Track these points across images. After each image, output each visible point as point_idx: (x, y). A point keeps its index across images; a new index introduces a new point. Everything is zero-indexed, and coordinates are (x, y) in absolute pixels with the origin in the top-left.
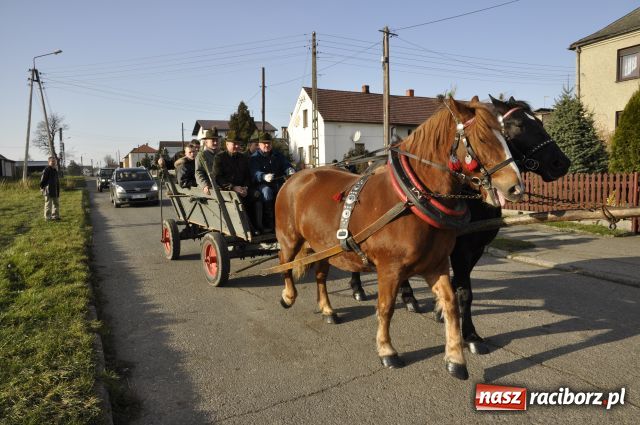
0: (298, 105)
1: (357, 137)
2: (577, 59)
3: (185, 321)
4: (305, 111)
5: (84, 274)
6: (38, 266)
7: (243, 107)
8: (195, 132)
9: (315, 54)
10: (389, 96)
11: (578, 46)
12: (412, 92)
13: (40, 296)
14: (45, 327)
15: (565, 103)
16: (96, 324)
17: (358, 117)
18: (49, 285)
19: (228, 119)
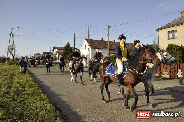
0: (83, 43)
2: (158, 33)
3: (64, 96)
4: (85, 45)
5: (37, 86)
6: (26, 84)
7: (68, 43)
8: (53, 50)
9: (89, 30)
10: (109, 42)
11: (158, 30)
12: (115, 40)
13: (31, 89)
14: (35, 95)
15: (154, 45)
16: (46, 95)
17: (100, 47)
18: (31, 87)
19: (64, 47)
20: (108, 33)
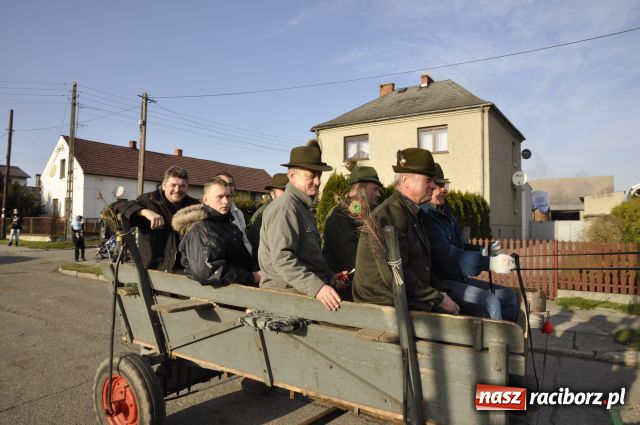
0: (54, 154)
1: (120, 192)
4: (63, 161)
9: (74, 105)
11: (317, 130)
12: (180, 152)
20: (144, 123)
